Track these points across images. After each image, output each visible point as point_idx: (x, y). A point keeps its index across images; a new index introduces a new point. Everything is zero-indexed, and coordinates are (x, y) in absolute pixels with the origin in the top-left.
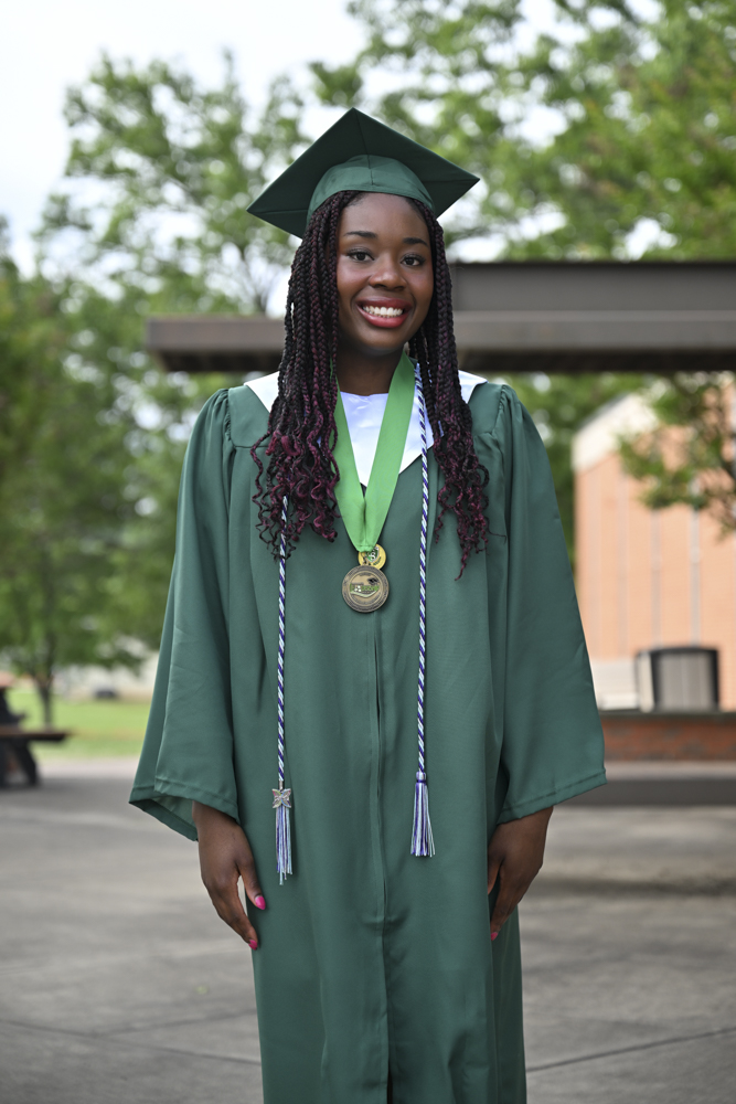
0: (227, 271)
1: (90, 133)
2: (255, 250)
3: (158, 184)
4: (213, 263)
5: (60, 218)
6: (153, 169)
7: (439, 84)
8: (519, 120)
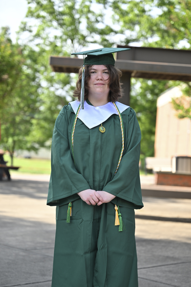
0: (68, 46)
1: (34, 6)
2: (75, 41)
3: (51, 21)
4: (64, 43)
5: (24, 28)
6: (50, 17)
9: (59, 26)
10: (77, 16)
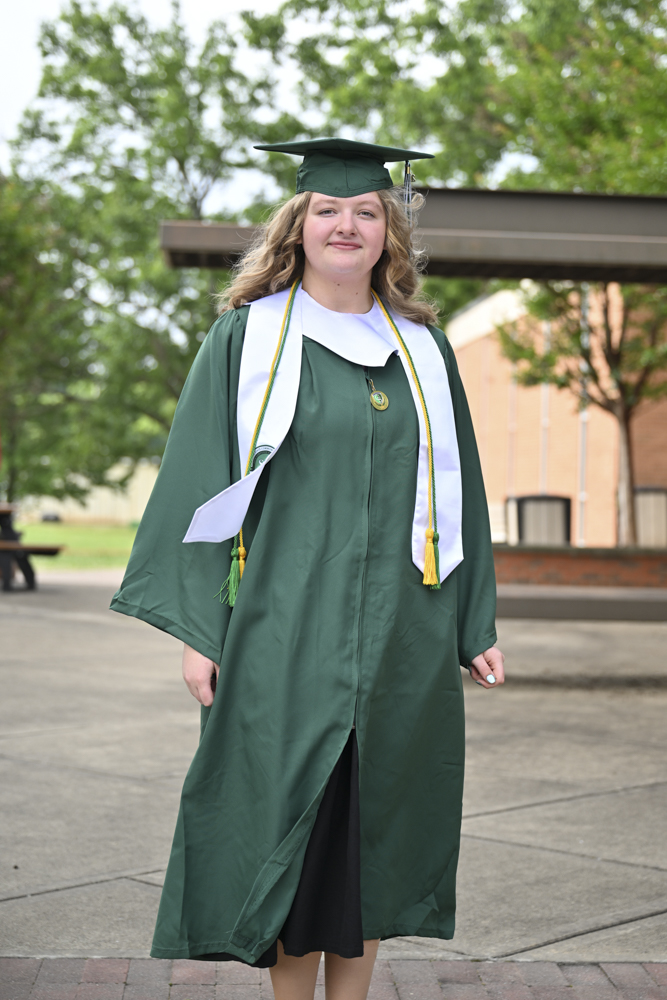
0: (168, 179)
1: (60, 61)
2: (191, 163)
3: (115, 106)
4: (157, 171)
5: (34, 130)
6: (109, 93)
7: (346, 33)
8: (411, 66)
9: (140, 120)
10: (193, 89)
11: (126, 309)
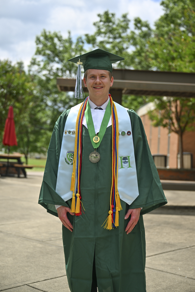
0: (67, 75)
1: (41, 46)
2: (72, 71)
3: (54, 57)
4: (64, 74)
5: (34, 63)
6: (53, 54)
7: (111, 40)
8: (127, 48)
9: (60, 61)
11: (56, 107)
